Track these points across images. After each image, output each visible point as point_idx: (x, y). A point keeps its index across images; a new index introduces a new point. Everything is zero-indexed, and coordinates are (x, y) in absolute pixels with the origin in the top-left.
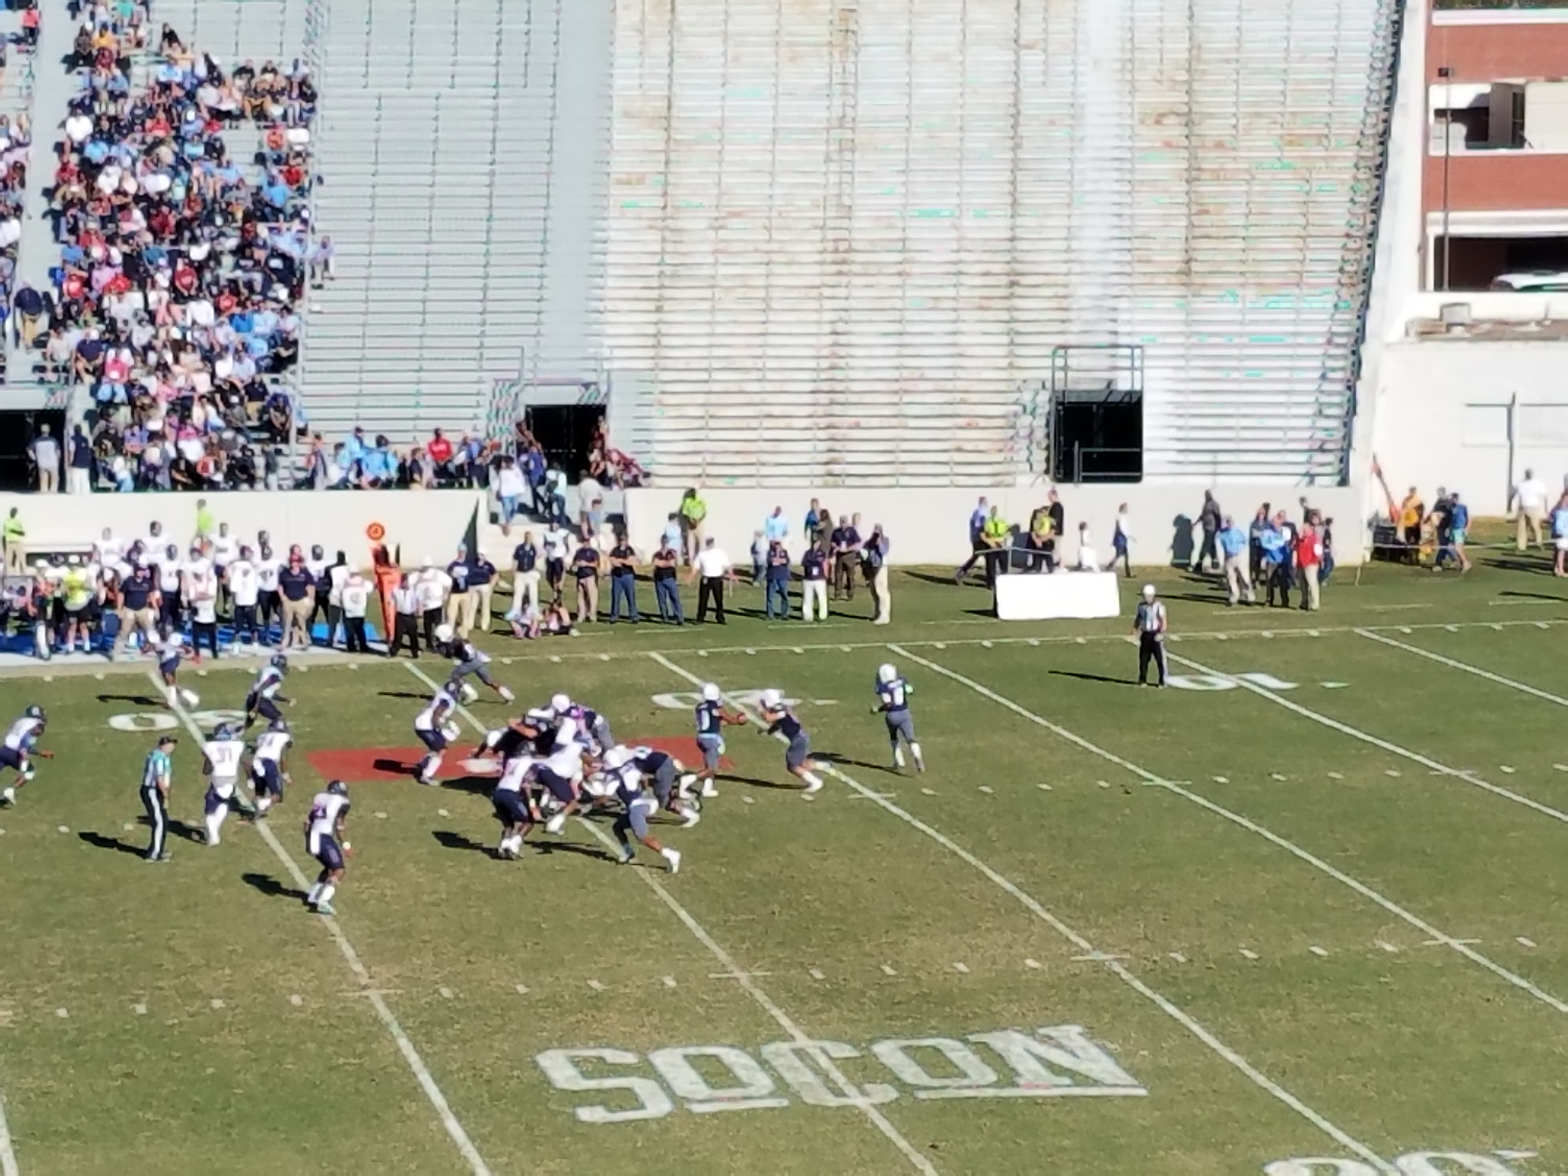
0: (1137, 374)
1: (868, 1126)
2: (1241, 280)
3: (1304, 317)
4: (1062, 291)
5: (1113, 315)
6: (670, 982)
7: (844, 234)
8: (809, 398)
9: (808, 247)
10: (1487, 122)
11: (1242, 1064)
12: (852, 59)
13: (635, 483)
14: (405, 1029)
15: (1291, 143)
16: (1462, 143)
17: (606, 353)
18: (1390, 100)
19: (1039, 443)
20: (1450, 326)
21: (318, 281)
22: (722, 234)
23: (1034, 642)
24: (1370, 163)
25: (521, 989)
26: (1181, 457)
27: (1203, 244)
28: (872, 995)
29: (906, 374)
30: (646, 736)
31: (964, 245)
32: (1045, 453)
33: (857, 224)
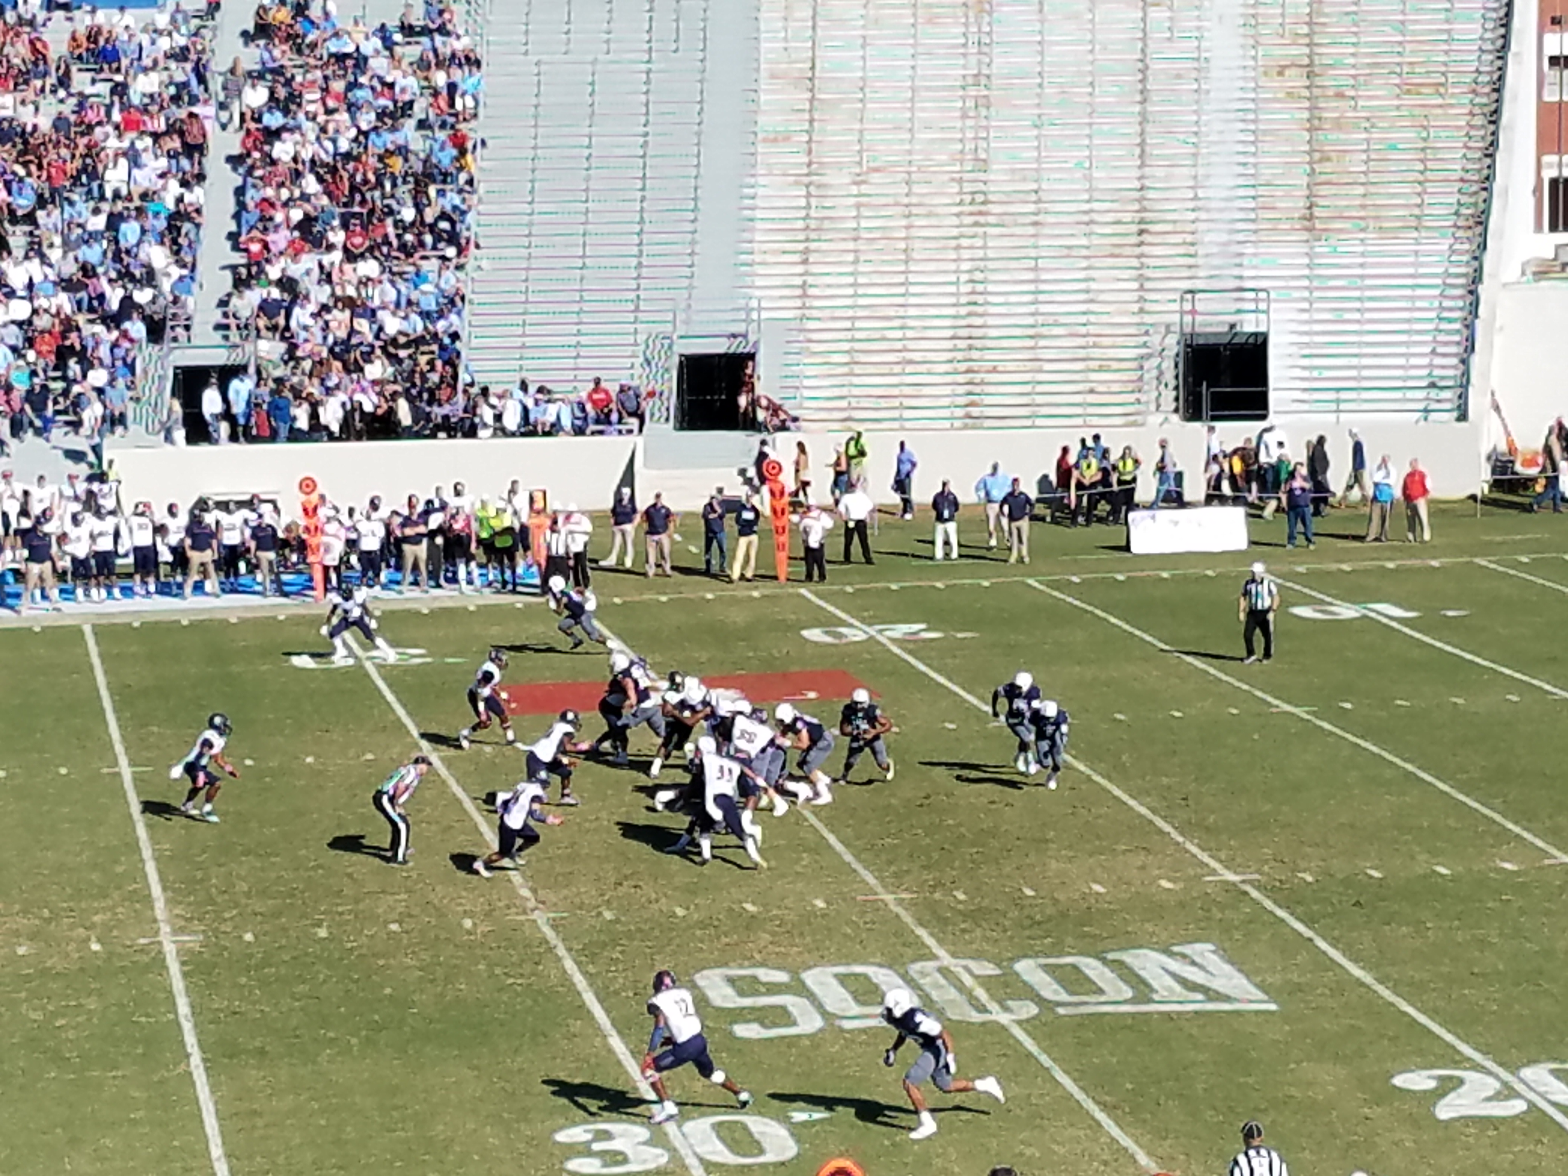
0: (1263, 317)
1: (1010, 1041)
2: (1361, 225)
3: (1422, 259)
4: (1189, 238)
5: (1239, 261)
6: (820, 904)
7: (981, 187)
8: (949, 344)
9: (945, 200)
11: (1369, 979)
12: (987, 19)
13: (783, 427)
14: (569, 950)
15: (1408, 92)
17: (755, 304)
18: (1505, 47)
19: (1167, 386)
20: (1564, 266)
22: (864, 189)
23: (1165, 575)
24: (1486, 110)
25: (680, 912)
26: (1305, 396)
27: (1324, 190)
28: (1014, 913)
29: (1040, 320)
30: (795, 669)
31: (1096, 195)
32: (1174, 393)
33: (992, 177)
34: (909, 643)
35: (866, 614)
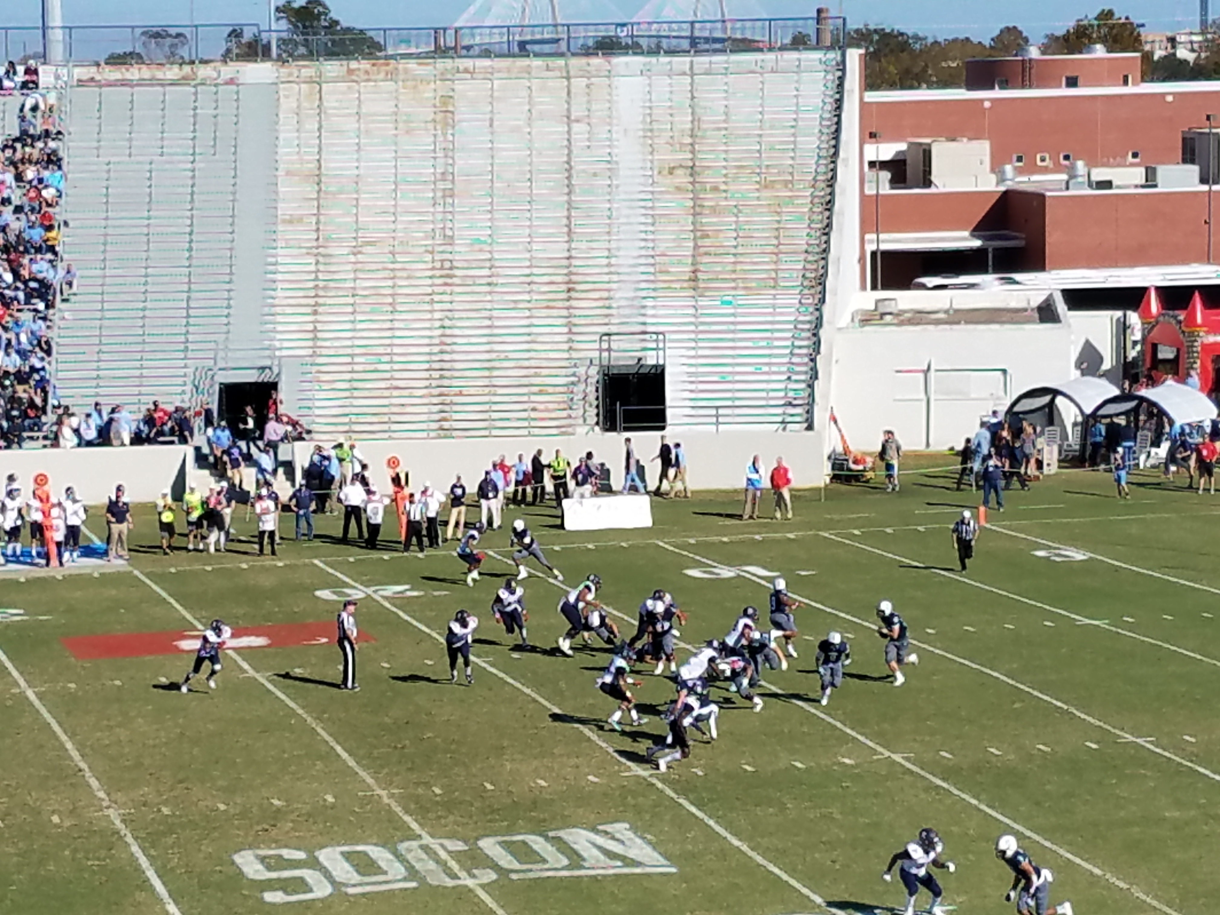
0: (661, 353)
1: (476, 900)
2: (733, 285)
3: (778, 310)
4: (605, 294)
5: (643, 311)
6: (330, 799)
7: (449, 257)
8: (426, 375)
9: (423, 266)
10: (905, 171)
11: (745, 848)
12: (450, 132)
13: (300, 438)
14: (136, 839)
15: (766, 187)
16: (887, 185)
17: (277, 344)
18: (836, 154)
19: (591, 405)
20: (883, 315)
21: (65, 296)
22: (360, 258)
23: (590, 546)
24: (822, 200)
25: (222, 807)
26: (693, 412)
27: (704, 259)
28: (477, 804)
29: (494, 356)
30: (310, 621)
31: (534, 263)
32: (595, 411)
33: (457, 249)
34: (398, 600)
35: (364, 578)
